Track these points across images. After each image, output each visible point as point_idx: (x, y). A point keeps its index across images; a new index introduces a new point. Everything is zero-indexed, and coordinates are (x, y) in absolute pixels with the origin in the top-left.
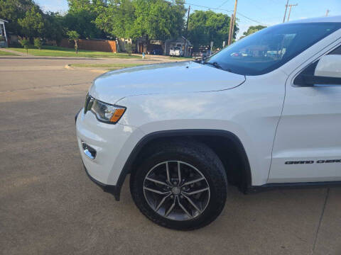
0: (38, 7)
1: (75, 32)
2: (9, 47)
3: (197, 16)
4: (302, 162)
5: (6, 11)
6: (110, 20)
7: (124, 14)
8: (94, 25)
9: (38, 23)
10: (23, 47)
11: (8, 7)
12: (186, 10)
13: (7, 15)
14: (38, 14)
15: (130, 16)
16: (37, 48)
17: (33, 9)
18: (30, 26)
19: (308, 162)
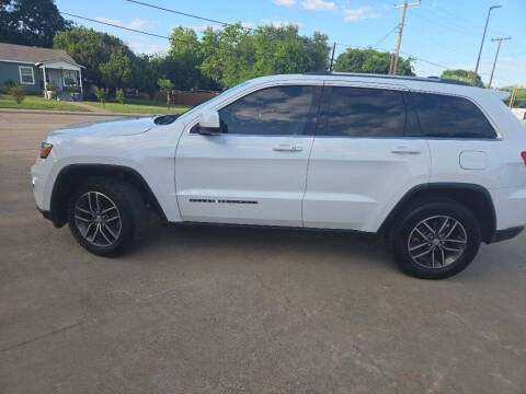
0: (127, 47)
1: (168, 81)
2: (85, 100)
3: (350, 57)
4: (205, 201)
5: (85, 53)
6: (220, 64)
7: (238, 56)
8: (199, 70)
9: (123, 68)
10: (98, 101)
11: (88, 48)
12: (329, 49)
13: (86, 59)
14: (125, 58)
15: (247, 58)
16: (118, 102)
17: (120, 51)
18: (113, 73)
19: (210, 201)
